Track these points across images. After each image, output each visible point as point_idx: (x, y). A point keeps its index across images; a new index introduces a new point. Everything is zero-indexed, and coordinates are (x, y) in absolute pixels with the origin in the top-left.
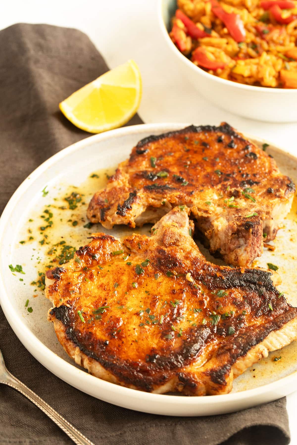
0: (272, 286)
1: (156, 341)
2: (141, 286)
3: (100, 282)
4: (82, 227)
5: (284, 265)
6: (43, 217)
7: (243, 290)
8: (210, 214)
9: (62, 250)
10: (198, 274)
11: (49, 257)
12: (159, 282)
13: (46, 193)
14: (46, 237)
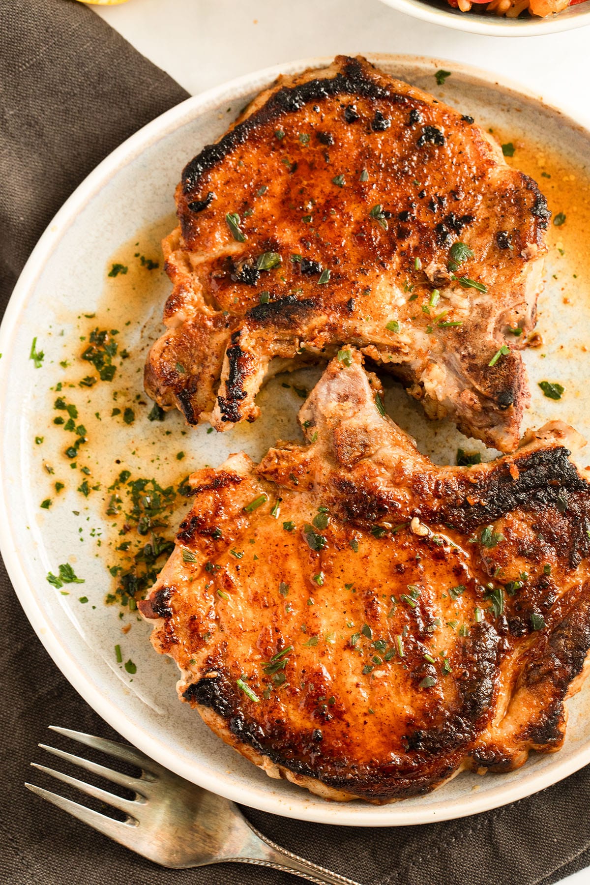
0: (578, 482)
1: (407, 698)
2: (332, 574)
3: (249, 590)
4: (146, 421)
5: (571, 374)
6: (58, 421)
7: (526, 511)
8: (406, 354)
9: (131, 495)
10: (433, 514)
11: (112, 524)
12: (363, 556)
13: (40, 357)
14: (85, 471)
